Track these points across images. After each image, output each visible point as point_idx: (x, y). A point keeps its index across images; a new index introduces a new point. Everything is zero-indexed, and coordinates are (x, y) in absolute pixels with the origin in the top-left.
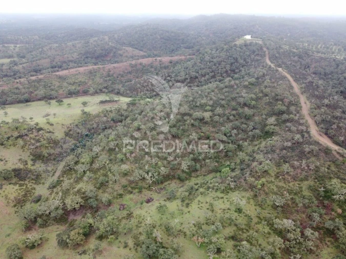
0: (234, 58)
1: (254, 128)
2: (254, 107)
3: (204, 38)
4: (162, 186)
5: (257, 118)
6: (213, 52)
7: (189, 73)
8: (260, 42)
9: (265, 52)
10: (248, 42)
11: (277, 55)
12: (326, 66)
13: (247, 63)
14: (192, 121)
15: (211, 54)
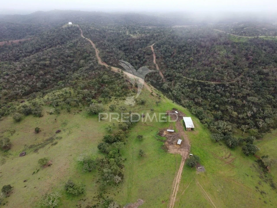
0: (62, 36)
1: (74, 66)
2: (73, 57)
3: (44, 27)
4: (29, 96)
5: (75, 62)
6: (49, 33)
7: (35, 47)
8: (78, 26)
9: (80, 31)
10: (70, 26)
11: (87, 32)
12: (113, 36)
13: (70, 38)
14: (39, 66)
15: (47, 34)
